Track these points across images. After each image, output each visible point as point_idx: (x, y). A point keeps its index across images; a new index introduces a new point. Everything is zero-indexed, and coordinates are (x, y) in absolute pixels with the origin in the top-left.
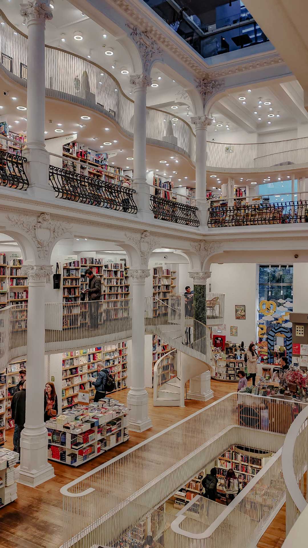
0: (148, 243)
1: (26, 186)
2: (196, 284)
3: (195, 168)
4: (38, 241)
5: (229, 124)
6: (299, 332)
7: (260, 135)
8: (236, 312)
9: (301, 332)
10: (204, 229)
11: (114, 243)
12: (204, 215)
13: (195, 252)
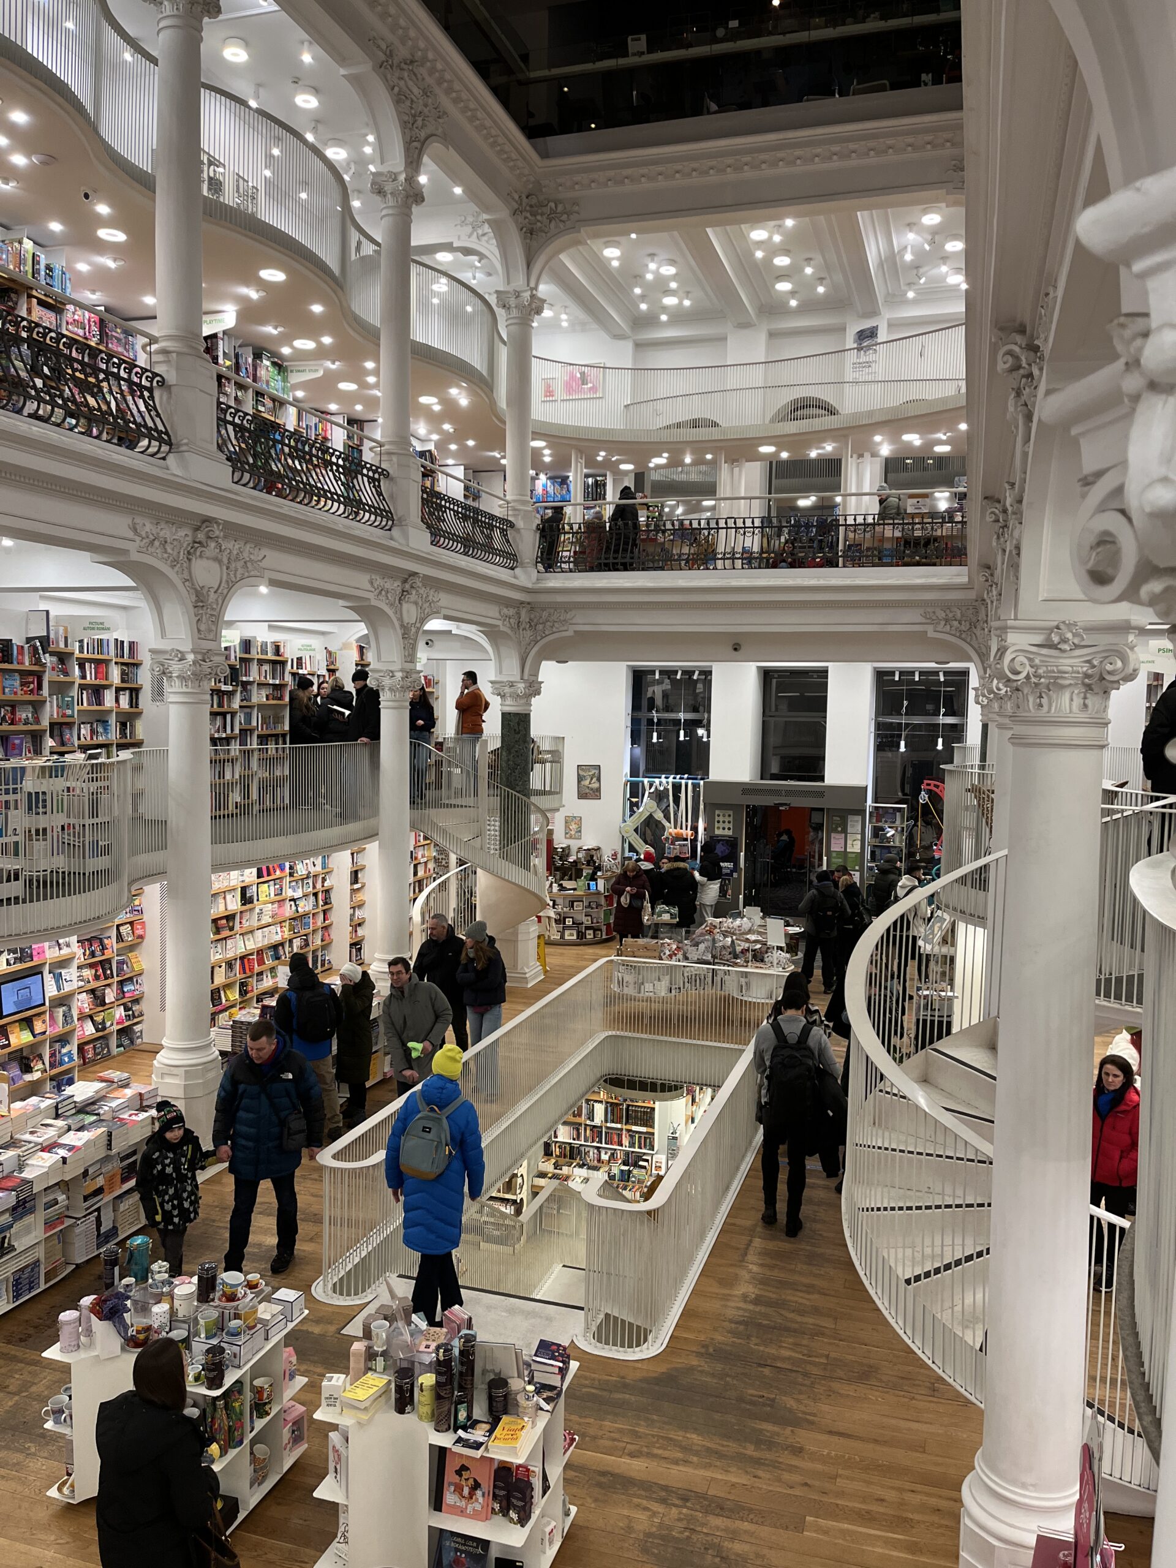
0: (416, 603)
1: (165, 448)
2: (507, 709)
3: (504, 423)
4: (195, 589)
5: (567, 310)
6: (721, 825)
7: (639, 346)
8: (579, 782)
9: (727, 825)
10: (527, 576)
11: (341, 602)
12: (528, 543)
13: (509, 631)
